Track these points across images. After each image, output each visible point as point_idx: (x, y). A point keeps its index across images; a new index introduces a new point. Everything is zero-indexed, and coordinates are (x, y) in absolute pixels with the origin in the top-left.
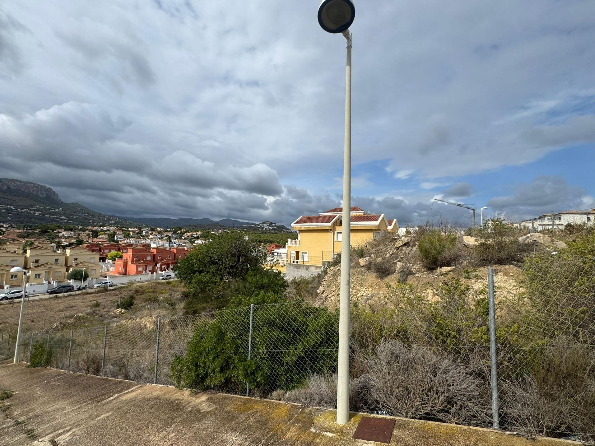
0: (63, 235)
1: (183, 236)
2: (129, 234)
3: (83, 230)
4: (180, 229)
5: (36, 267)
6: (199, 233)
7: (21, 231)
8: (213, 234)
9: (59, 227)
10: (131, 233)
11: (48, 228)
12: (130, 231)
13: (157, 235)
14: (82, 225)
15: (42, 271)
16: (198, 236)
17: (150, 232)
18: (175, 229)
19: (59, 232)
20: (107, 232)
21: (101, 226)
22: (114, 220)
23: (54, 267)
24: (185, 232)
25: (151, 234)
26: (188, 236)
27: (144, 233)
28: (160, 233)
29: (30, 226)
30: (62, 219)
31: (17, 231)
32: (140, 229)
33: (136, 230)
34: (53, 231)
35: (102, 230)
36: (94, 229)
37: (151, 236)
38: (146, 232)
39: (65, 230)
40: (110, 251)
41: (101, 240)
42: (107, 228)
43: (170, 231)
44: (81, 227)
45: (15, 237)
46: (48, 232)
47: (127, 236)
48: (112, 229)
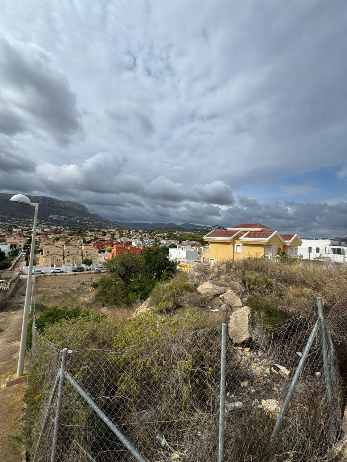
0: (89, 235)
1: (154, 236)
2: (122, 234)
3: (99, 231)
4: (153, 231)
5: (68, 255)
6: (166, 234)
7: (69, 232)
8: (176, 235)
9: (87, 229)
10: (124, 233)
11: (82, 230)
12: (123, 232)
13: (138, 235)
14: (98, 228)
15: (70, 258)
16: (165, 237)
17: (135, 233)
18: (150, 231)
19: (87, 233)
20: (111, 233)
21: (108, 229)
22: (116, 224)
23: (76, 256)
24: (156, 233)
25: (135, 234)
26: (158, 236)
27: (131, 233)
28: (140, 233)
29: (75, 229)
30: (89, 224)
31: (68, 231)
32: (129, 231)
33: (127, 231)
34: (84, 231)
35: (108, 231)
36: (104, 230)
37: (135, 236)
38: (133, 233)
39: (90, 231)
40: (107, 247)
41: (107, 238)
42: (111, 230)
43: (147, 232)
44: (97, 229)
45: (66, 235)
46: (82, 232)
47: (122, 236)
48: (114, 230)
